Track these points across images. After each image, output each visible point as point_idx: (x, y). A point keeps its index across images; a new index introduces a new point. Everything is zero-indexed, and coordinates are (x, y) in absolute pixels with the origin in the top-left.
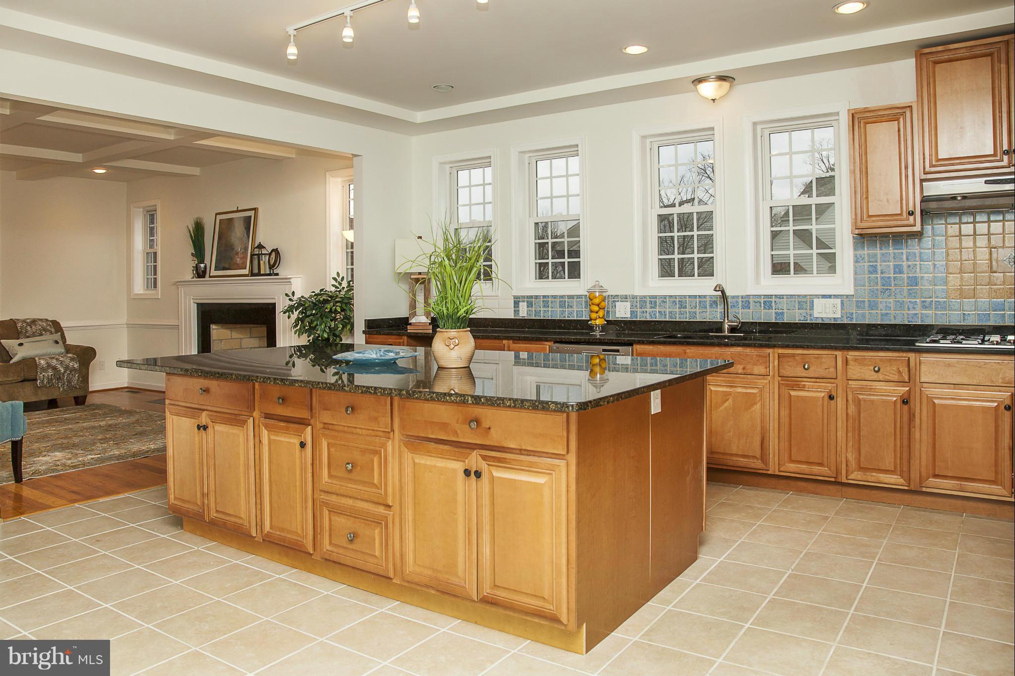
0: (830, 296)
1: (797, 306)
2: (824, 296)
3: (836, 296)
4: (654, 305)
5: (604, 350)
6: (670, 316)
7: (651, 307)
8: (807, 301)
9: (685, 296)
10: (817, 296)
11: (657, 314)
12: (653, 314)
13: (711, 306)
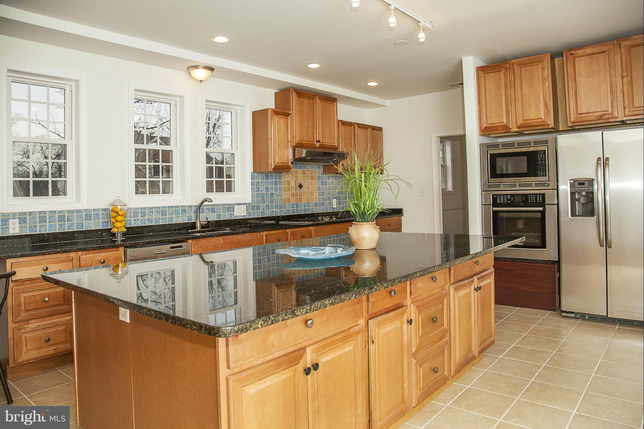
0: (241, 204)
1: (227, 210)
2: (239, 204)
3: (244, 204)
4: (144, 215)
5: (172, 248)
6: (155, 222)
7: (142, 216)
8: (231, 207)
9: (165, 207)
10: (236, 204)
11: (147, 221)
12: (143, 221)
13: (182, 213)
